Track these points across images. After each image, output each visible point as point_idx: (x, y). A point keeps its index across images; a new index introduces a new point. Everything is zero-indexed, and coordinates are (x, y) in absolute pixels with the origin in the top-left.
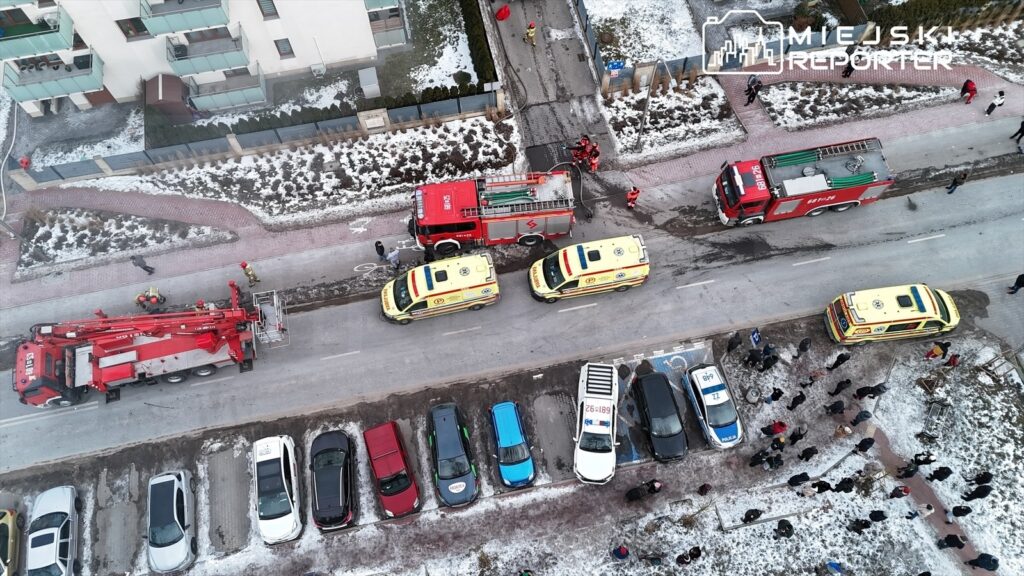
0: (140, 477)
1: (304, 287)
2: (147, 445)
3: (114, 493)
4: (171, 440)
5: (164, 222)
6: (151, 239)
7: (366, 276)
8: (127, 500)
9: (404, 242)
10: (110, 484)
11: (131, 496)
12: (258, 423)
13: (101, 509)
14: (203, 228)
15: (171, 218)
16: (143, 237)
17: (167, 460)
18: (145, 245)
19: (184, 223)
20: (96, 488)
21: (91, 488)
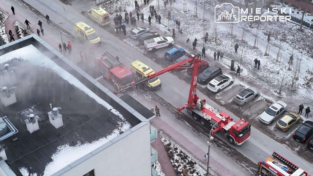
0: (244, 111)
1: (165, 107)
2: (235, 115)
3: (252, 113)
4: (230, 111)
5: (168, 154)
6: (177, 152)
7: (151, 97)
8: (251, 110)
9: (133, 95)
10: (251, 116)
11: (249, 110)
12: (209, 98)
13: (258, 114)
14: (163, 141)
15: (166, 153)
16: (178, 155)
17: (235, 109)
18: (181, 152)
19: (165, 148)
20: (255, 118)
21: (256, 118)
